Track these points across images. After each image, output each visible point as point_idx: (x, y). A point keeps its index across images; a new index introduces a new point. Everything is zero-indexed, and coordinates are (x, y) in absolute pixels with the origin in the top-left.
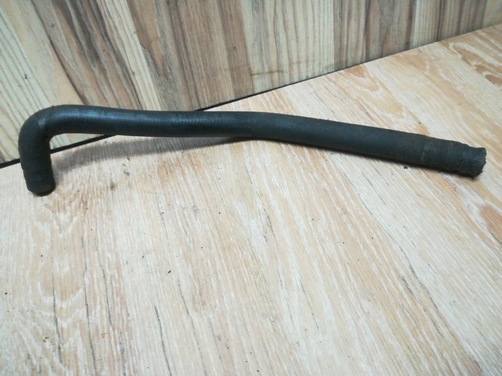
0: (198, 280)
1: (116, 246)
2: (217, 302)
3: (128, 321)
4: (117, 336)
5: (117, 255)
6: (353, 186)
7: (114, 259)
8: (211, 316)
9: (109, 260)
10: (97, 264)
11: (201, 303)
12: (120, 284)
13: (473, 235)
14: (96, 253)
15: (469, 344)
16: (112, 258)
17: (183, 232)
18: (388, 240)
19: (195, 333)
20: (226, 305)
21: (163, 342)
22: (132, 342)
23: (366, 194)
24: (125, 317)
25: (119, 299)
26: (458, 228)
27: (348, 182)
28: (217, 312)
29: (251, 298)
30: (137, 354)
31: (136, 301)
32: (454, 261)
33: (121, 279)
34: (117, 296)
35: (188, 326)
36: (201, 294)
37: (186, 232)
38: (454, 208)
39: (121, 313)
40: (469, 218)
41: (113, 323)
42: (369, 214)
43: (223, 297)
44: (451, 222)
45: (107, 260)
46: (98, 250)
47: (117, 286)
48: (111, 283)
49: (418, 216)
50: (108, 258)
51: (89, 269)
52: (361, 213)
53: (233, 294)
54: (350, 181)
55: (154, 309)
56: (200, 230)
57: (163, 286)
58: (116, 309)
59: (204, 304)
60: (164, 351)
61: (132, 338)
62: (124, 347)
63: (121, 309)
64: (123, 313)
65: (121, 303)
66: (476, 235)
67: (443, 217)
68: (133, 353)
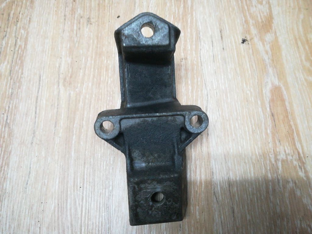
0: (73, 68)
1: (29, 27)
2: (79, 85)
3: (21, 77)
4: (12, 84)
5: (28, 33)
6: (200, 42)
7: (25, 35)
8: (72, 93)
9: (22, 35)
10: (13, 35)
11: (69, 83)
12: (23, 53)
13: (257, 102)
14: (15, 27)
15: (215, 162)
16: (24, 34)
17: (75, 33)
18: (202, 86)
19: (58, 99)
20: (84, 89)
21: (37, 97)
22: (19, 90)
23: (205, 51)
24: (20, 74)
25: (20, 62)
26: (251, 94)
27: (198, 38)
28: (76, 91)
29: (101, 91)
30: (20, 98)
31: (30, 67)
32: (235, 113)
33: (25, 50)
34: (19, 60)
35: (56, 93)
36: (71, 77)
37: (76, 34)
38: (256, 81)
39: (19, 71)
40: (262, 91)
41: (11, 75)
42: (200, 65)
43: (83, 84)
44: (249, 89)
45: (20, 34)
46: (17, 26)
47: (22, 53)
48: (18, 50)
49: (230, 77)
50: (22, 33)
51: (7, 36)
52: (195, 62)
53: (90, 85)
54: (200, 38)
55: (39, 76)
56: (86, 36)
57: (49, 64)
58: (16, 68)
59: (70, 84)
60: (37, 102)
61: (20, 88)
62: (14, 91)
63: (19, 68)
64: (20, 71)
65: (20, 65)
66: (259, 102)
67: (246, 84)
68: (18, 97)
